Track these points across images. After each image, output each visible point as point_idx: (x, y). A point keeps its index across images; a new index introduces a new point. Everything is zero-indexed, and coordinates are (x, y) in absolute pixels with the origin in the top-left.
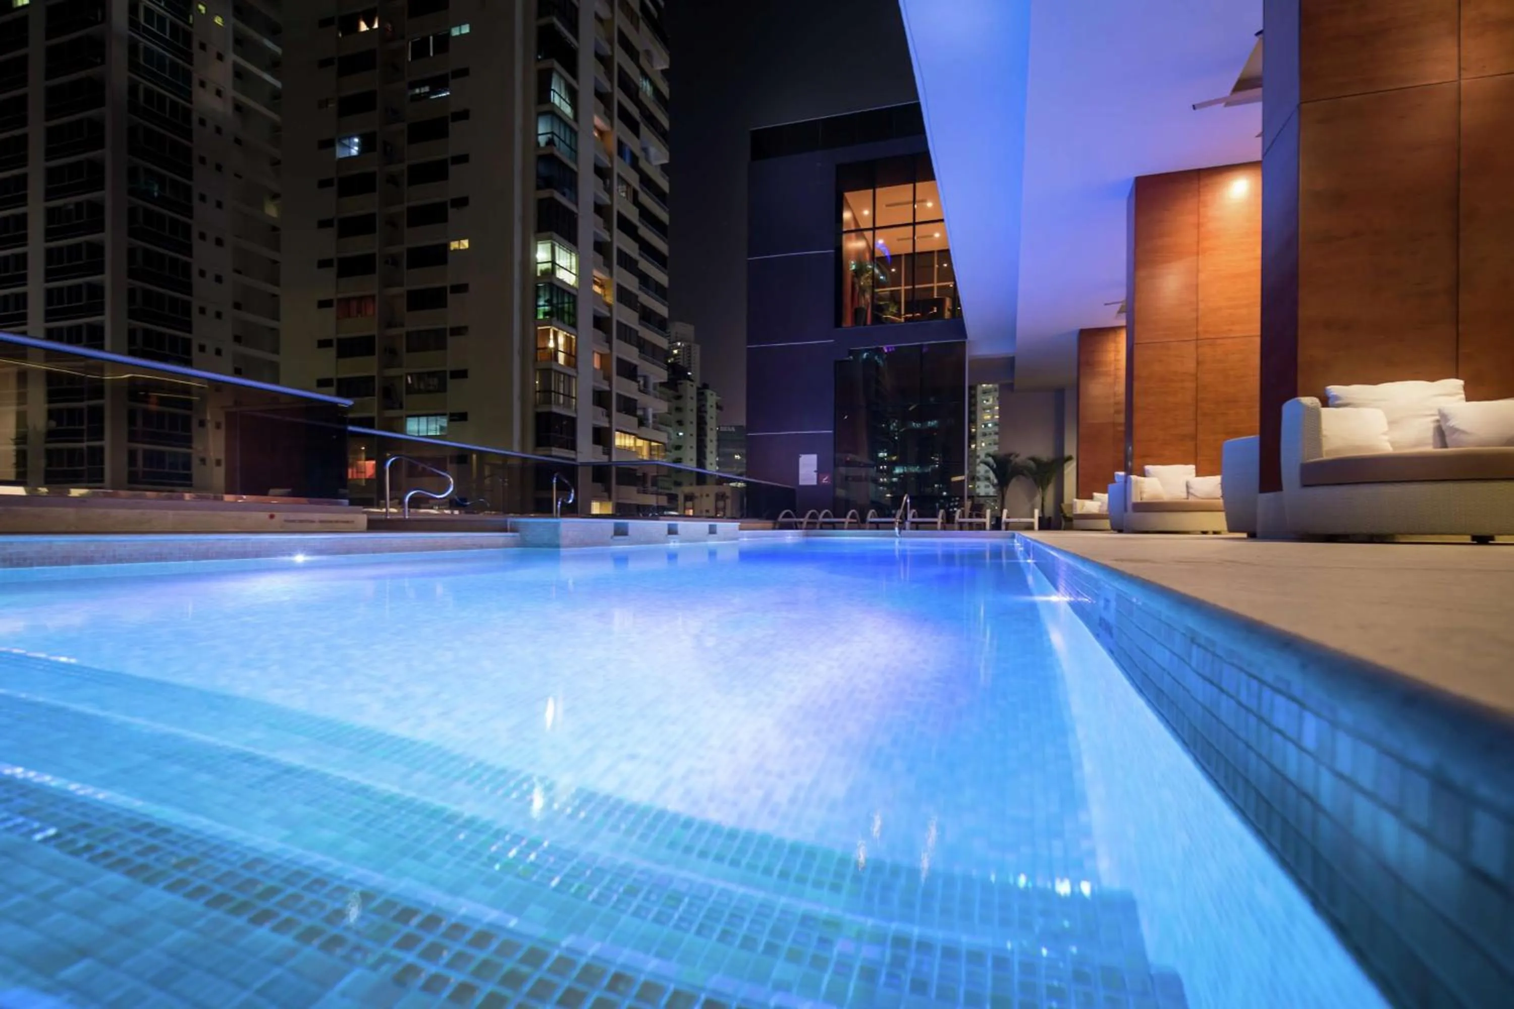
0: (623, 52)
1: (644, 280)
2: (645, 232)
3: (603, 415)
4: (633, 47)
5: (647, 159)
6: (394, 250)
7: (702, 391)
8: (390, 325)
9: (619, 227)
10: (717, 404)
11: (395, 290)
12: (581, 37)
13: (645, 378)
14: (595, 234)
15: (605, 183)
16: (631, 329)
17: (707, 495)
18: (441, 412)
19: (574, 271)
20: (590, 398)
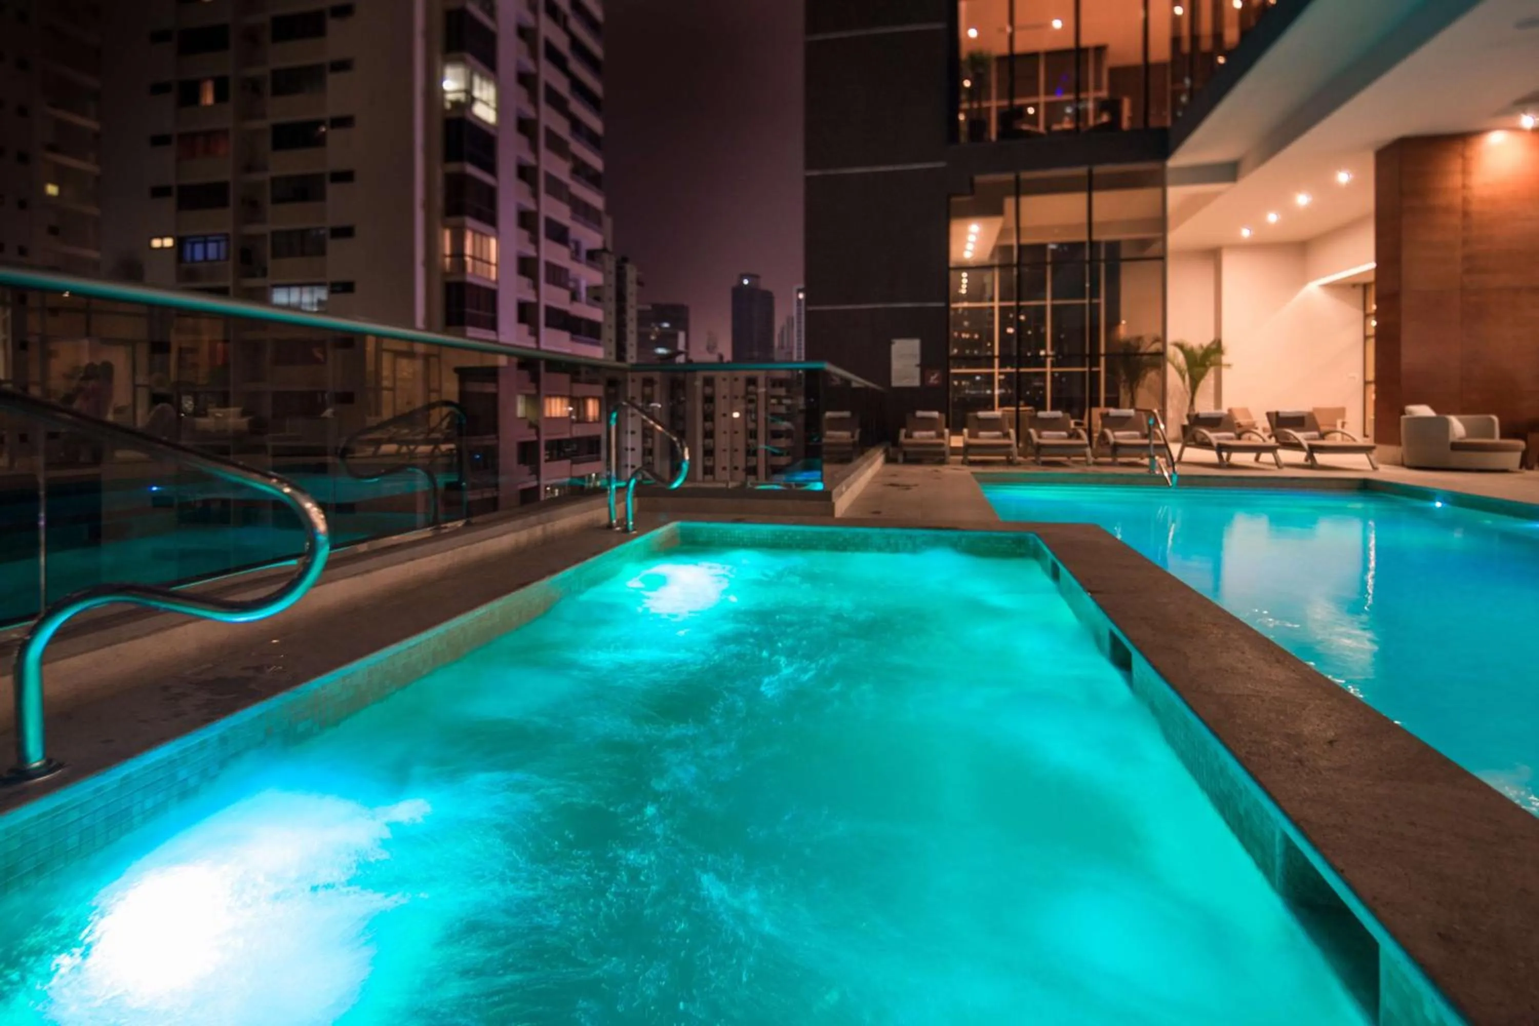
1: (577, 126)
3: (528, 286)
6: (253, 72)
7: (621, 265)
8: (249, 168)
9: (546, 56)
10: (636, 279)
11: (257, 124)
13: (577, 244)
14: (518, 62)
16: (562, 183)
18: (317, 280)
19: (493, 105)
20: (513, 266)
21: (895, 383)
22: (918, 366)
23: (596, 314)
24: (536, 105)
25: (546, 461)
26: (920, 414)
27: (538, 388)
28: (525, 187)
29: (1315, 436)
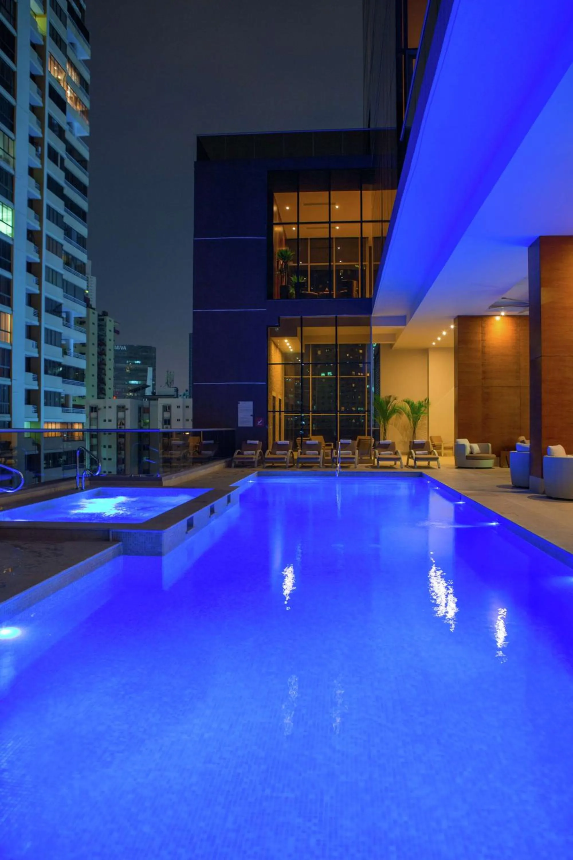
0: (53, 43)
1: (68, 231)
2: (70, 192)
3: (33, 346)
4: (61, 39)
5: (71, 132)
7: (102, 317)
9: (49, 187)
10: (114, 328)
12: (19, 26)
13: (68, 313)
14: (29, 192)
15: (37, 150)
16: (57, 272)
17: (110, 407)
19: (10, 223)
20: (23, 332)
21: (240, 425)
22: (251, 415)
23: (81, 364)
24: (41, 220)
25: (45, 468)
26: (249, 442)
27: (39, 417)
28: (32, 278)
29: (426, 452)
